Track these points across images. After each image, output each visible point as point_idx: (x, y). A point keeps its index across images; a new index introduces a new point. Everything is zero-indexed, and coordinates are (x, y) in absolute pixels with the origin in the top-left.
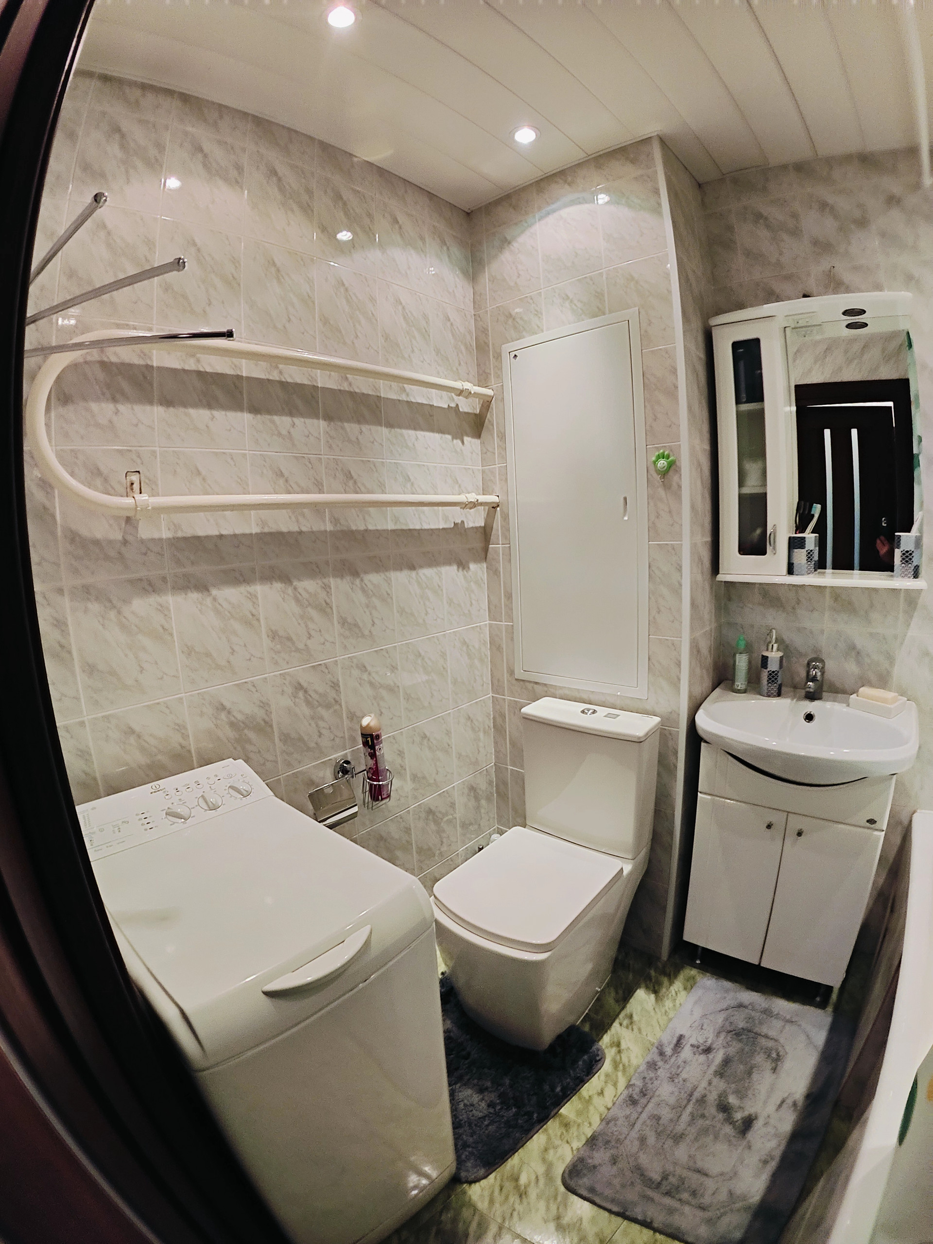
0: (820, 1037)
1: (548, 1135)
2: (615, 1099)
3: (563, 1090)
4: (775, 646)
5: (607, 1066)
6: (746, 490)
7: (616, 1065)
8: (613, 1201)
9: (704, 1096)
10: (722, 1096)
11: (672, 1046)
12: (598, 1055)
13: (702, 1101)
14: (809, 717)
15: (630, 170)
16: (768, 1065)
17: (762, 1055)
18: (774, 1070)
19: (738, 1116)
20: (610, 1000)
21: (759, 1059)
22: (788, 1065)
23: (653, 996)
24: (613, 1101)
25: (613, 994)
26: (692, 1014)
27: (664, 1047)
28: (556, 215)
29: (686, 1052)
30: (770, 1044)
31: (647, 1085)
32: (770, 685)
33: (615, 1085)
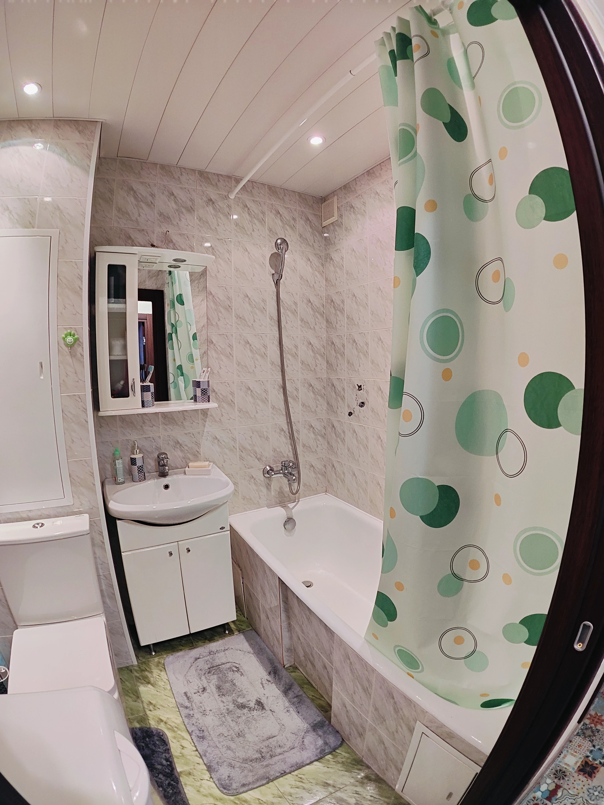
0: (245, 646)
1: (190, 785)
2: (193, 744)
3: (167, 760)
4: (138, 451)
5: (169, 735)
6: (113, 358)
7: (172, 729)
8: (257, 780)
9: (228, 709)
10: (234, 702)
11: (187, 701)
12: (160, 732)
13: (229, 712)
14: (167, 487)
15: (76, 136)
16: (237, 675)
17: (230, 673)
18: (242, 674)
19: (252, 704)
20: (132, 703)
21: (230, 675)
22: (245, 668)
23: (150, 686)
24: (193, 746)
25: (130, 699)
26: (178, 680)
27: (183, 704)
28: (15, 148)
29: (196, 698)
30: (228, 665)
31: (198, 726)
32: (140, 474)
33: (184, 739)
